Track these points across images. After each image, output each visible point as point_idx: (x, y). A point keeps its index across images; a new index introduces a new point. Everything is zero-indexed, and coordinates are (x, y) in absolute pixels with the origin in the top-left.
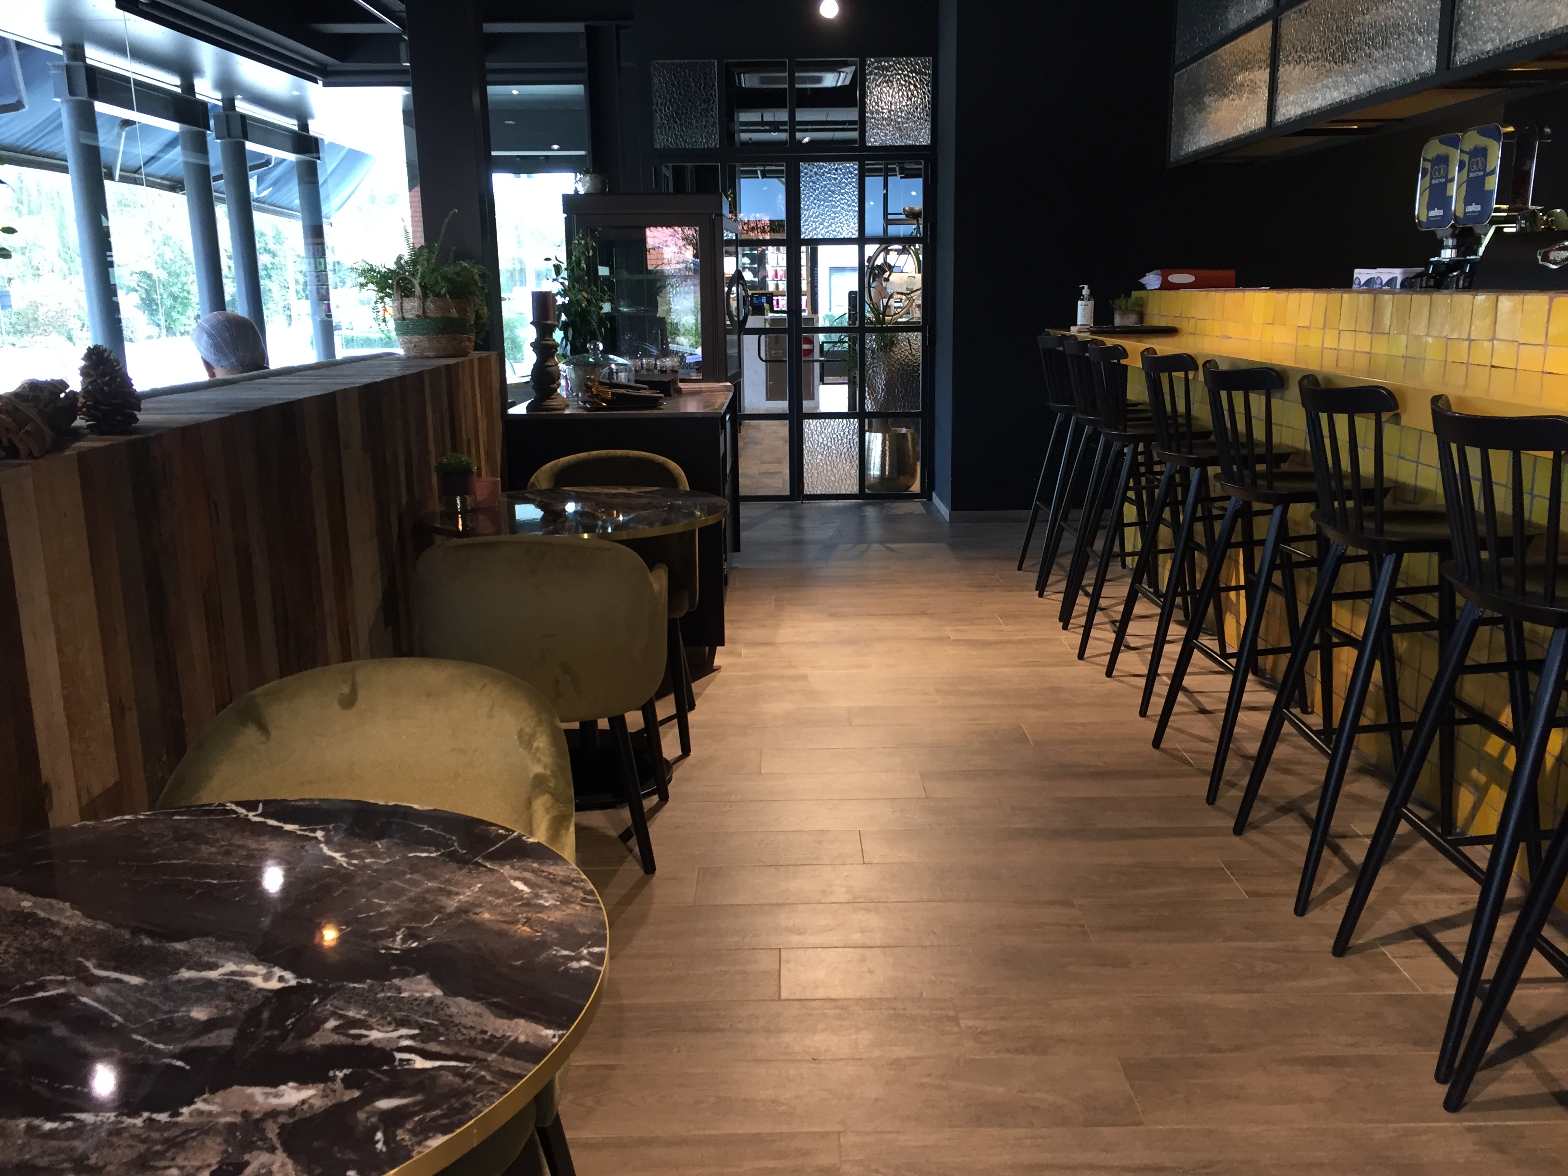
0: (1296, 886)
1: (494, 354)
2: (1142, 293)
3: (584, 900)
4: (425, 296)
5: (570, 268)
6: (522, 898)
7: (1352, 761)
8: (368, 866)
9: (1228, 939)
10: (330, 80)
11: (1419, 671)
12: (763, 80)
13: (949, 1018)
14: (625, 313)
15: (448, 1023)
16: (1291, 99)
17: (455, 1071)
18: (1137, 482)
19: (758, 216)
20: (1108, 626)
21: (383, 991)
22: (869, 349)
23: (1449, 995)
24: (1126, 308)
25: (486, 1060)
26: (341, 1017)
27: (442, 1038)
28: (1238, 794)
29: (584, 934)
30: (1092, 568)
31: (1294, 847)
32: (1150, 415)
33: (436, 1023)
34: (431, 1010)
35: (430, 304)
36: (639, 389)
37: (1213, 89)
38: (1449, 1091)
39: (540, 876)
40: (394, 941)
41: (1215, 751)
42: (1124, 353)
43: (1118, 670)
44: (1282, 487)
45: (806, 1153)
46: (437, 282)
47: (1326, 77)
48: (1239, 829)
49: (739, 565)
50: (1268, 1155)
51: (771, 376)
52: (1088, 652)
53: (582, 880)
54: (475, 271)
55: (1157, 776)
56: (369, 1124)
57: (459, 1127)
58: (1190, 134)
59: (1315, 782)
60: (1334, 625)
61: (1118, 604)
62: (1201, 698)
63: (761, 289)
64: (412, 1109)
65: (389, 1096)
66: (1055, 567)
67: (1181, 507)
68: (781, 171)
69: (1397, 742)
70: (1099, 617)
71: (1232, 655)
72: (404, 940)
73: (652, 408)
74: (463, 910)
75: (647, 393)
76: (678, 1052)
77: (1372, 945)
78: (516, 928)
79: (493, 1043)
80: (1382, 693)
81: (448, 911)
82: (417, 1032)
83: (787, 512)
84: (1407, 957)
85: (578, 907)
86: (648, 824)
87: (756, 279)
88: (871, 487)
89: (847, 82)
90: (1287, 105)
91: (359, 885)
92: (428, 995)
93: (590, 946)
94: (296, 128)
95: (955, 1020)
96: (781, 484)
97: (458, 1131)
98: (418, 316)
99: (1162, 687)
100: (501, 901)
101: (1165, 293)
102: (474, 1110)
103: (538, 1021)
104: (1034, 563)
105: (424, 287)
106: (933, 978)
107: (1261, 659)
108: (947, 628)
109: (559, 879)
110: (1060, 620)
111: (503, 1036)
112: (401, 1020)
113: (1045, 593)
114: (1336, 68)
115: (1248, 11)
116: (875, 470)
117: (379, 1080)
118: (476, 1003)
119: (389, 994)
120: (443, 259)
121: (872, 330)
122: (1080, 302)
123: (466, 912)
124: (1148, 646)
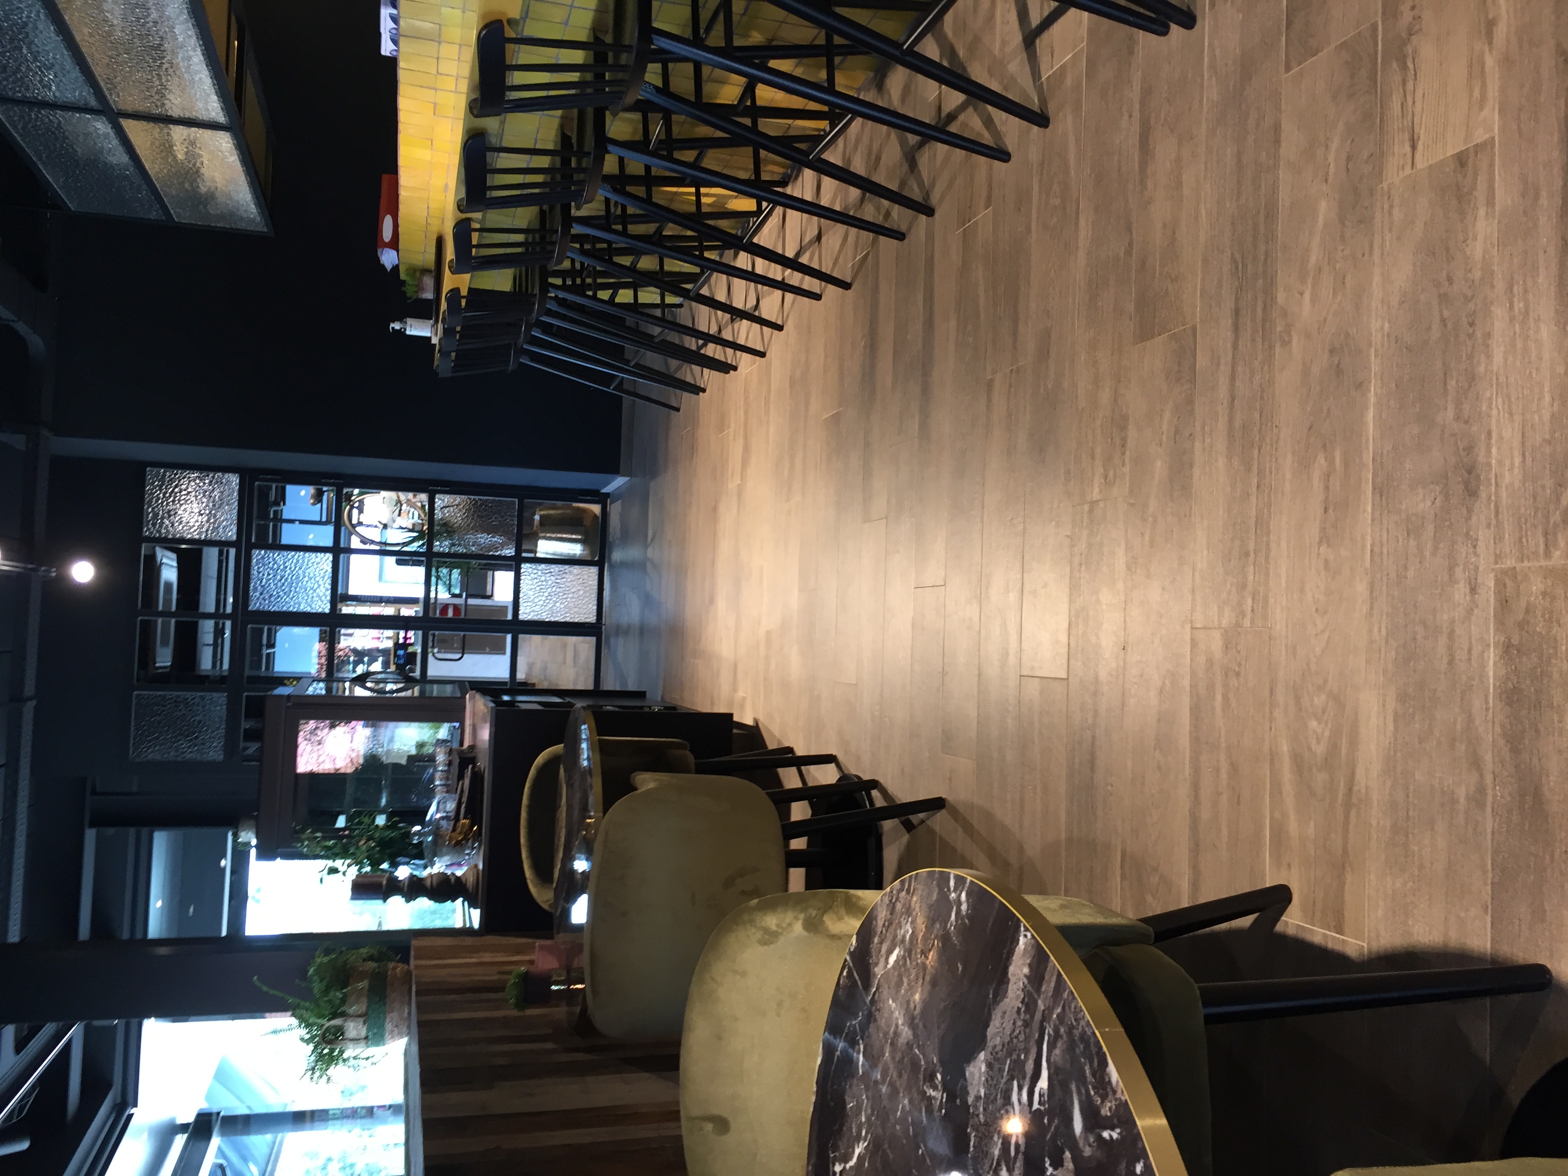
0: (982, 159)
1: (415, 943)
2: (402, 269)
3: (908, 892)
4: (343, 1015)
5: (334, 856)
6: (904, 957)
7: (869, 96)
8: (868, 1119)
9: (1028, 229)
10: (130, 1099)
11: (782, 22)
12: (165, 643)
13: (1091, 511)
14: (387, 801)
15: (1010, 1048)
16: (201, 105)
17: (1052, 1046)
18: (589, 287)
19: (315, 654)
20: (736, 325)
21: (978, 1115)
22: (450, 548)
23: (1089, 18)
24: (417, 286)
25: (1044, 1011)
26: (999, 1164)
27: (1022, 1057)
28: (897, 210)
29: (938, 894)
30: (682, 340)
31: (947, 158)
32: (524, 268)
33: (1008, 1062)
34: (997, 1066)
35: (353, 1010)
36: (462, 791)
37: (191, 184)
38: (1176, 24)
39: (886, 936)
40: (934, 1097)
41: (856, 230)
42: (455, 292)
43: (777, 319)
44: (590, 143)
45: (1210, 662)
46: (330, 1001)
47: (178, 68)
48: (929, 211)
49: (660, 693)
50: (1228, 205)
51: (480, 648)
52: (759, 347)
53: (892, 892)
54: (319, 960)
55: (876, 289)
56: (1095, 1145)
57: (1101, 1047)
58: (238, 210)
59: (888, 135)
60: (736, 103)
61: (716, 314)
62: (807, 239)
63: (390, 654)
64: (1084, 1098)
65: (1070, 1120)
66: (678, 375)
67: (614, 246)
68: (269, 630)
69: (846, 51)
70: (727, 335)
71: (759, 205)
72: (935, 1088)
73: (482, 777)
74: (911, 1022)
75: (467, 781)
76: (1112, 785)
77: (1039, 89)
78: (929, 967)
79: (1029, 1004)
80: (805, 61)
81: (912, 1037)
82: (1015, 1083)
83: (612, 640)
84: (1052, 56)
85: (915, 899)
86: (899, 802)
87: (380, 659)
88: (593, 554)
89: (174, 556)
90: (207, 109)
91: (884, 1131)
92: (983, 1068)
93: (949, 890)
94: (186, 1135)
95: (1093, 504)
96: (585, 645)
97: (1105, 1049)
98: (364, 1023)
99: (795, 278)
100: (905, 980)
101: (401, 246)
102: (1087, 1029)
103: (1011, 952)
104: (673, 396)
105: (334, 1016)
106: (1053, 523)
107: (765, 177)
108: (729, 486)
109: (889, 916)
110: (728, 373)
111: (1023, 990)
112: (1004, 1099)
113: (702, 386)
114: (168, 57)
115: (109, 143)
116: (576, 550)
117: (1057, 1128)
118: (993, 1017)
119: (981, 1109)
120: (306, 994)
121: (430, 545)
122: (408, 332)
123: (913, 1018)
124: (756, 289)
